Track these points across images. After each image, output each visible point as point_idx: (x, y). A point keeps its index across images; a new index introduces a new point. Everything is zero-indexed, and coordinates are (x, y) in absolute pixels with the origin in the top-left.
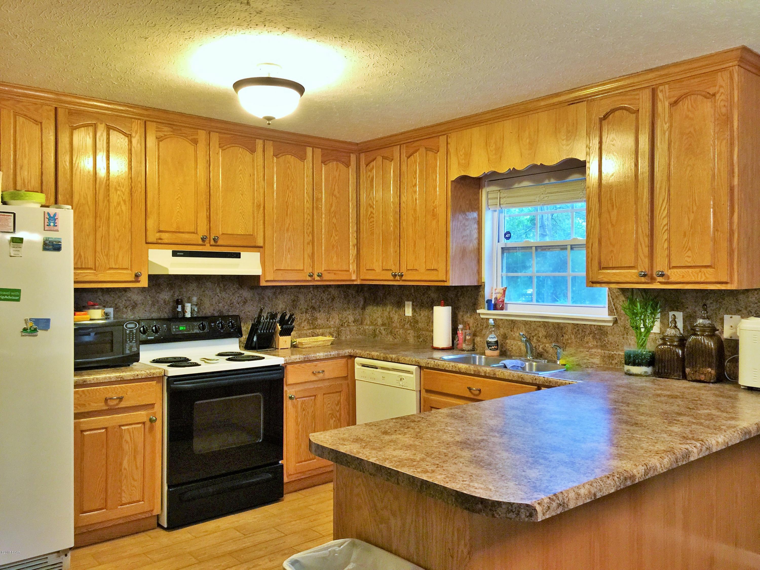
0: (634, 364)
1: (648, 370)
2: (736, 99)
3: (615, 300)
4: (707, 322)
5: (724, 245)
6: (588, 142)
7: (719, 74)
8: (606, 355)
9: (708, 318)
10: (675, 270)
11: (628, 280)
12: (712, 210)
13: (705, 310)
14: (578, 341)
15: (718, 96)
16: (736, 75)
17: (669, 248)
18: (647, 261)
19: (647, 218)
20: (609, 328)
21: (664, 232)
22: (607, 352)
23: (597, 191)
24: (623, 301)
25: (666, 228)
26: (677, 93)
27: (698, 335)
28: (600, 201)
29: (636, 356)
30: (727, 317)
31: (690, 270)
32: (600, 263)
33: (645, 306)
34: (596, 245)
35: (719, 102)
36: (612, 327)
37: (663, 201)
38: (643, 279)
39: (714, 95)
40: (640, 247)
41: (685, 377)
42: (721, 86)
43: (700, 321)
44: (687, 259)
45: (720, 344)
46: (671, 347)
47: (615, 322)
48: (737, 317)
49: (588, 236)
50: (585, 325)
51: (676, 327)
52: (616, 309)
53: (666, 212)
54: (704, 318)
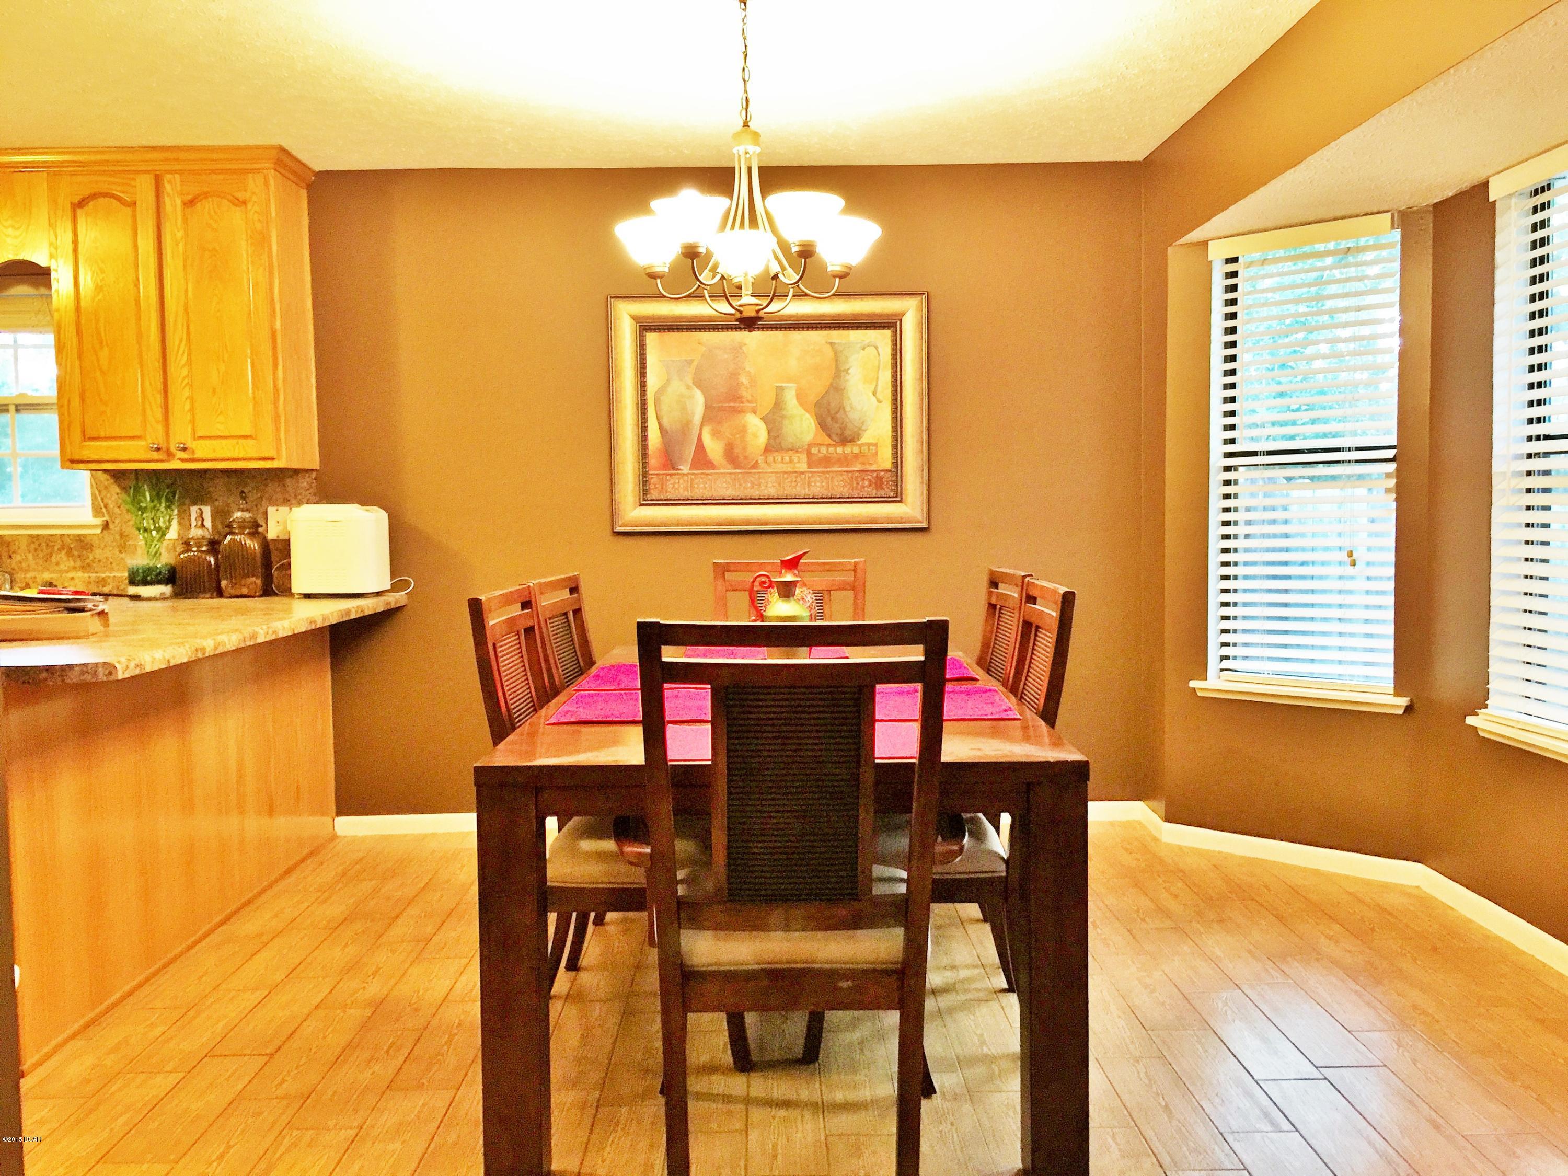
0: (145, 583)
1: (167, 589)
2: (273, 215)
3: (104, 493)
4: (247, 515)
5: (268, 408)
6: (53, 237)
7: (250, 175)
8: (92, 579)
9: (248, 510)
10: (202, 442)
11: (133, 457)
12: (249, 360)
13: (244, 499)
14: (41, 562)
15: (249, 206)
16: (272, 182)
17: (192, 410)
18: (160, 428)
19: (158, 365)
20: (95, 538)
21: (185, 386)
22: (94, 575)
23: (72, 314)
24: (118, 494)
25: (186, 381)
26: (194, 190)
27: (237, 534)
28: (79, 332)
29: (148, 571)
30: (271, 510)
31: (224, 442)
32: (84, 432)
33: (157, 496)
34: (76, 402)
35: (252, 213)
36: (101, 535)
37: (181, 341)
38: (155, 455)
39: (244, 203)
40: (147, 406)
41: (220, 594)
42: (254, 193)
43: (238, 514)
44: (218, 426)
45: (266, 545)
46: (199, 554)
47: (106, 526)
48: (284, 509)
49: (60, 389)
50: (51, 535)
51: (203, 525)
52: (106, 507)
53: (185, 358)
54: (243, 511)
